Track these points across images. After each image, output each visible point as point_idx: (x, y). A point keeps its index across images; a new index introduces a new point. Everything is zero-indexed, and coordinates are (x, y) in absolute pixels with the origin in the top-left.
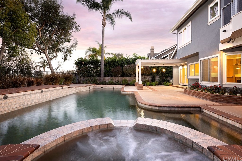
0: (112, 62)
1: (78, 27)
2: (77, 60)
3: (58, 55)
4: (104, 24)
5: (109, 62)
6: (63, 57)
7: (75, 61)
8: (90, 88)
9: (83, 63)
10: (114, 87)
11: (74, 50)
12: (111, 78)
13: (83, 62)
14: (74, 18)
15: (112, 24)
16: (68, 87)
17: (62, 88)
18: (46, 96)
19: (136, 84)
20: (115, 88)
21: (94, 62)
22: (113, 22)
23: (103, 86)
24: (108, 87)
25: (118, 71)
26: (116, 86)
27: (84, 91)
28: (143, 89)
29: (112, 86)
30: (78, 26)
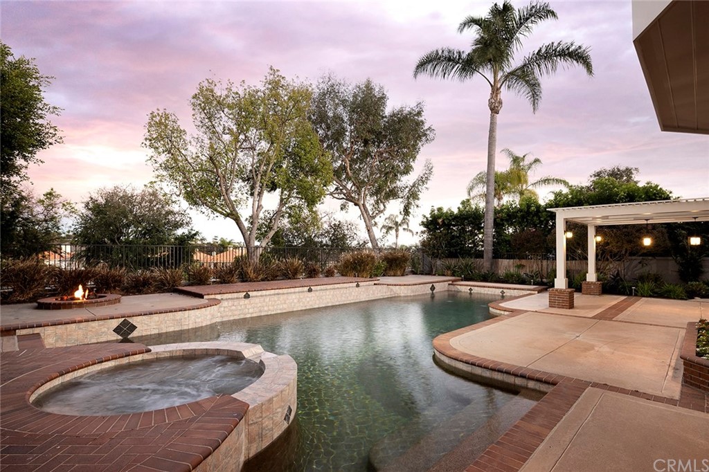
0: (519, 214)
1: (428, 132)
2: (428, 216)
3: (386, 206)
4: (493, 107)
5: (508, 215)
6: (402, 210)
7: (425, 216)
8: (433, 288)
9: (440, 221)
10: (505, 290)
11: (424, 191)
12: (517, 262)
13: (440, 218)
14: (419, 114)
15: (531, 93)
16: (375, 284)
17: (358, 286)
18: (308, 299)
19: (584, 286)
20: (508, 294)
21: (466, 219)
22: (534, 87)
23: (475, 286)
24: (487, 289)
25: (528, 242)
26: (510, 289)
27: (411, 296)
28: (571, 306)
29: (498, 288)
30: (429, 128)
